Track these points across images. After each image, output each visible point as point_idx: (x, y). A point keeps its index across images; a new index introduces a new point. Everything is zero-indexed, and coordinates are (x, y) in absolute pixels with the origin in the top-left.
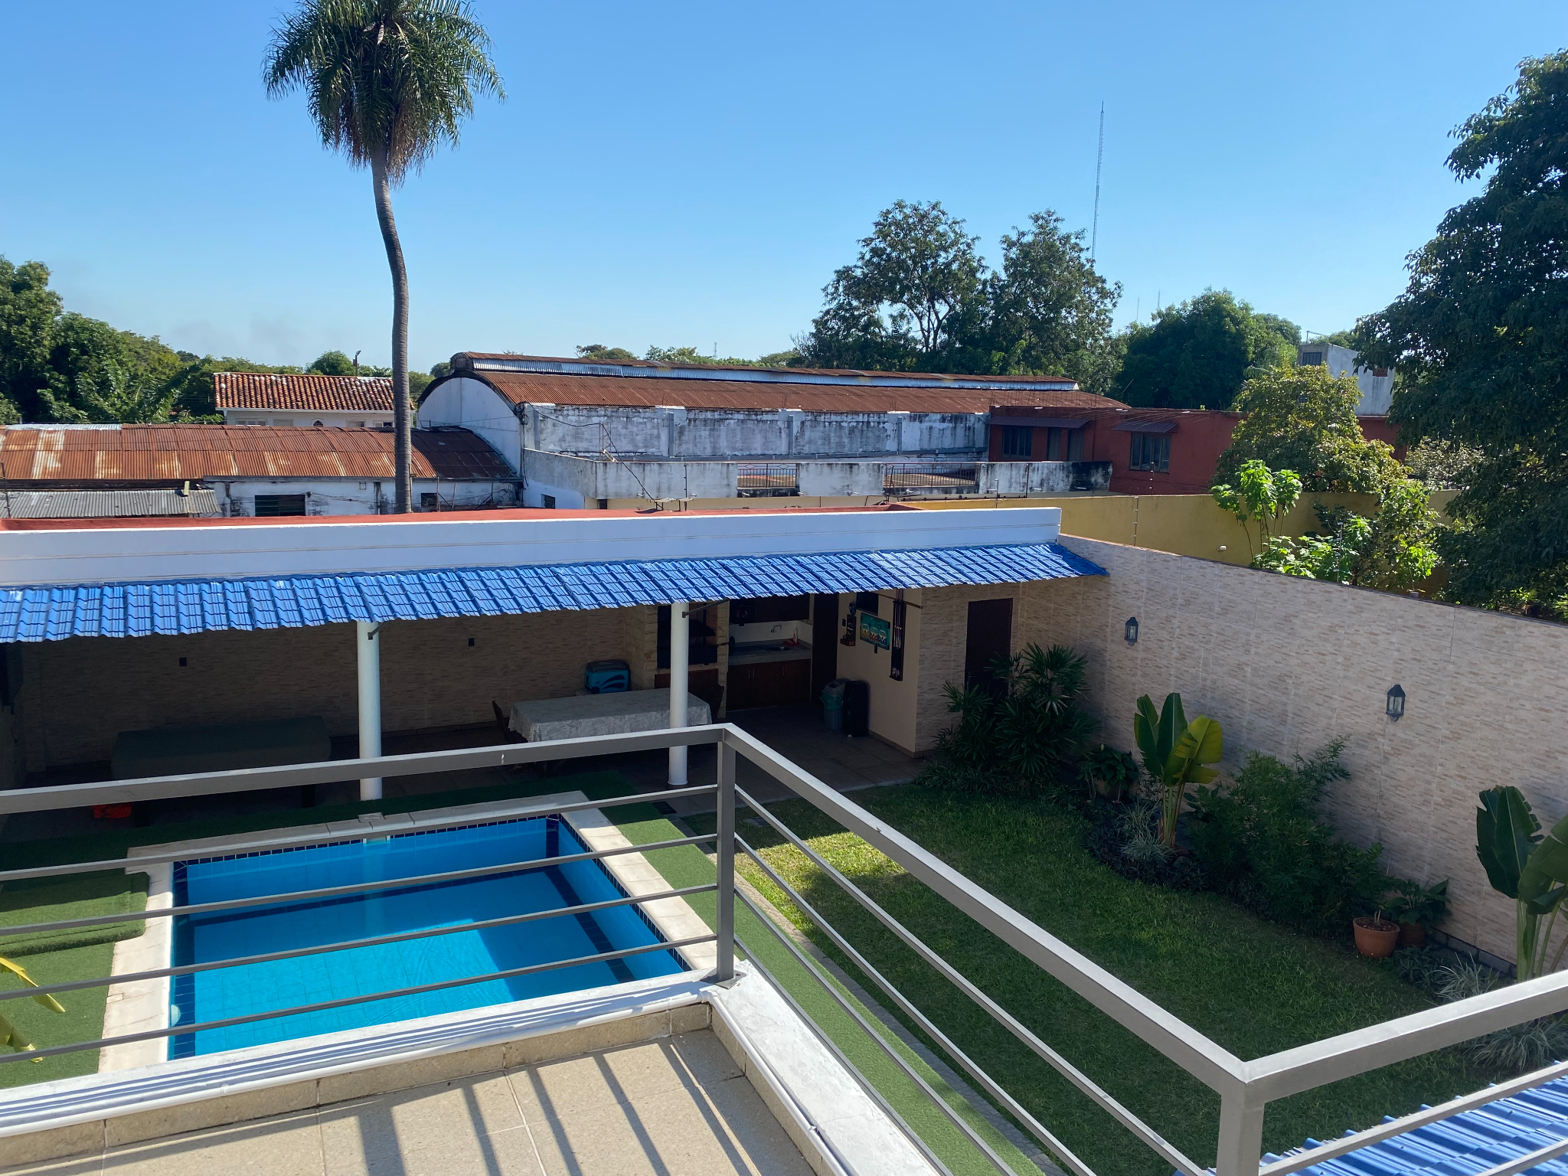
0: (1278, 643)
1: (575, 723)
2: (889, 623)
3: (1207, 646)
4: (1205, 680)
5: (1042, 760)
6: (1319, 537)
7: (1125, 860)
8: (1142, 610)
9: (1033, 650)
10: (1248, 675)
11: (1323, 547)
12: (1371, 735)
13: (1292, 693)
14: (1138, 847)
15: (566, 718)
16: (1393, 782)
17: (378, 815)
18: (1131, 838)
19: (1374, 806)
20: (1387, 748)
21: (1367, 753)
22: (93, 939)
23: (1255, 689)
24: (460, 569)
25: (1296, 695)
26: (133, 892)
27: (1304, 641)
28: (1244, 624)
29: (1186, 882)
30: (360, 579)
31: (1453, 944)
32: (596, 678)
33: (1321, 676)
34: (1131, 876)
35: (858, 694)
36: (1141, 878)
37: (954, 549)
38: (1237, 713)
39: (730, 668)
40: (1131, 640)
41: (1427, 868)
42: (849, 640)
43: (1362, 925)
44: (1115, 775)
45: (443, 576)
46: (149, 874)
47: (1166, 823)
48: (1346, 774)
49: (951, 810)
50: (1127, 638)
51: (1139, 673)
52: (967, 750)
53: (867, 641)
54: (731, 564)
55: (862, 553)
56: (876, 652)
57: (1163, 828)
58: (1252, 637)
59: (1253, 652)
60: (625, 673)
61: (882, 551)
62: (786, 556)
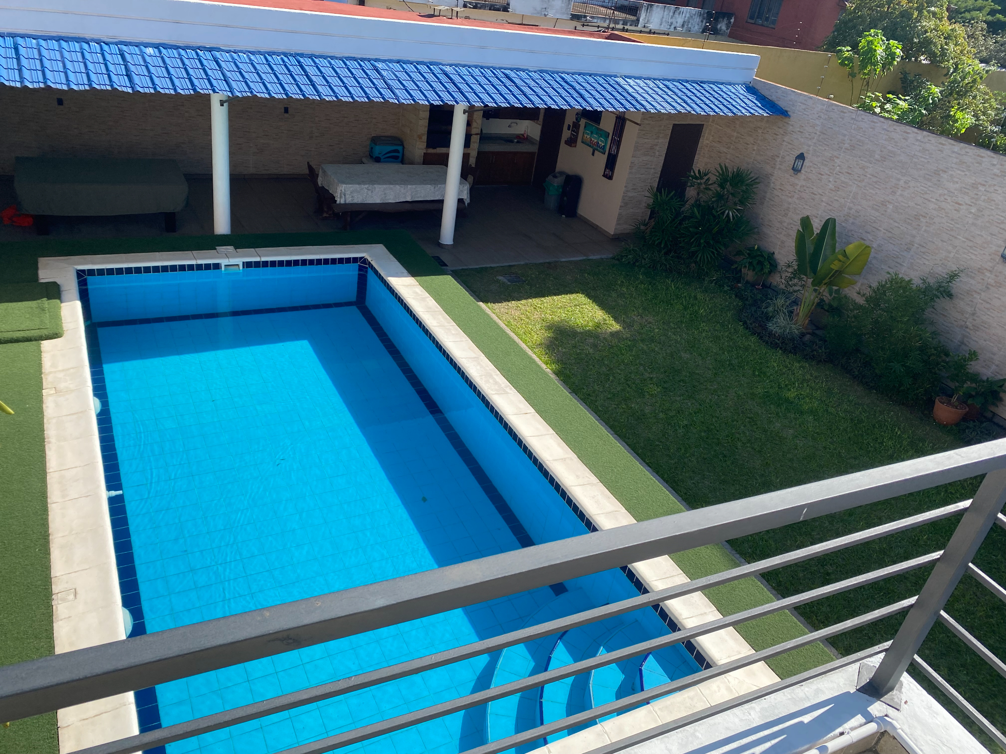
0: (923, 190)
1: (371, 187)
2: (609, 133)
3: (859, 184)
4: (850, 209)
5: (713, 253)
6: (900, 96)
7: (771, 334)
8: (811, 149)
9: (722, 169)
10: (889, 211)
11: (903, 105)
12: (980, 270)
13: (923, 229)
14: (780, 325)
15: (364, 183)
16: (988, 306)
17: (231, 249)
18: (773, 317)
19: (965, 320)
20: (991, 281)
21: (972, 282)
22: (23, 337)
23: (892, 221)
24: (298, 54)
25: (925, 231)
26: (49, 298)
27: (946, 192)
28: (896, 171)
29: (813, 355)
30: (218, 54)
31: (996, 420)
32: (378, 150)
33: (952, 220)
34: (775, 346)
35: (574, 184)
36: (781, 348)
37: (678, 81)
38: (871, 238)
39: (479, 153)
40: (796, 170)
41: (994, 367)
42: (571, 142)
43: (943, 403)
44: (762, 269)
45: (286, 59)
46: (59, 283)
47: (802, 311)
48: (950, 295)
49: (642, 283)
50: (793, 169)
51: (796, 196)
52: (658, 239)
53: (588, 145)
54: (512, 74)
55: (611, 76)
56: (593, 154)
57: (798, 314)
58: (902, 183)
59: (898, 194)
60: (400, 148)
61: (626, 77)
62: (553, 72)
